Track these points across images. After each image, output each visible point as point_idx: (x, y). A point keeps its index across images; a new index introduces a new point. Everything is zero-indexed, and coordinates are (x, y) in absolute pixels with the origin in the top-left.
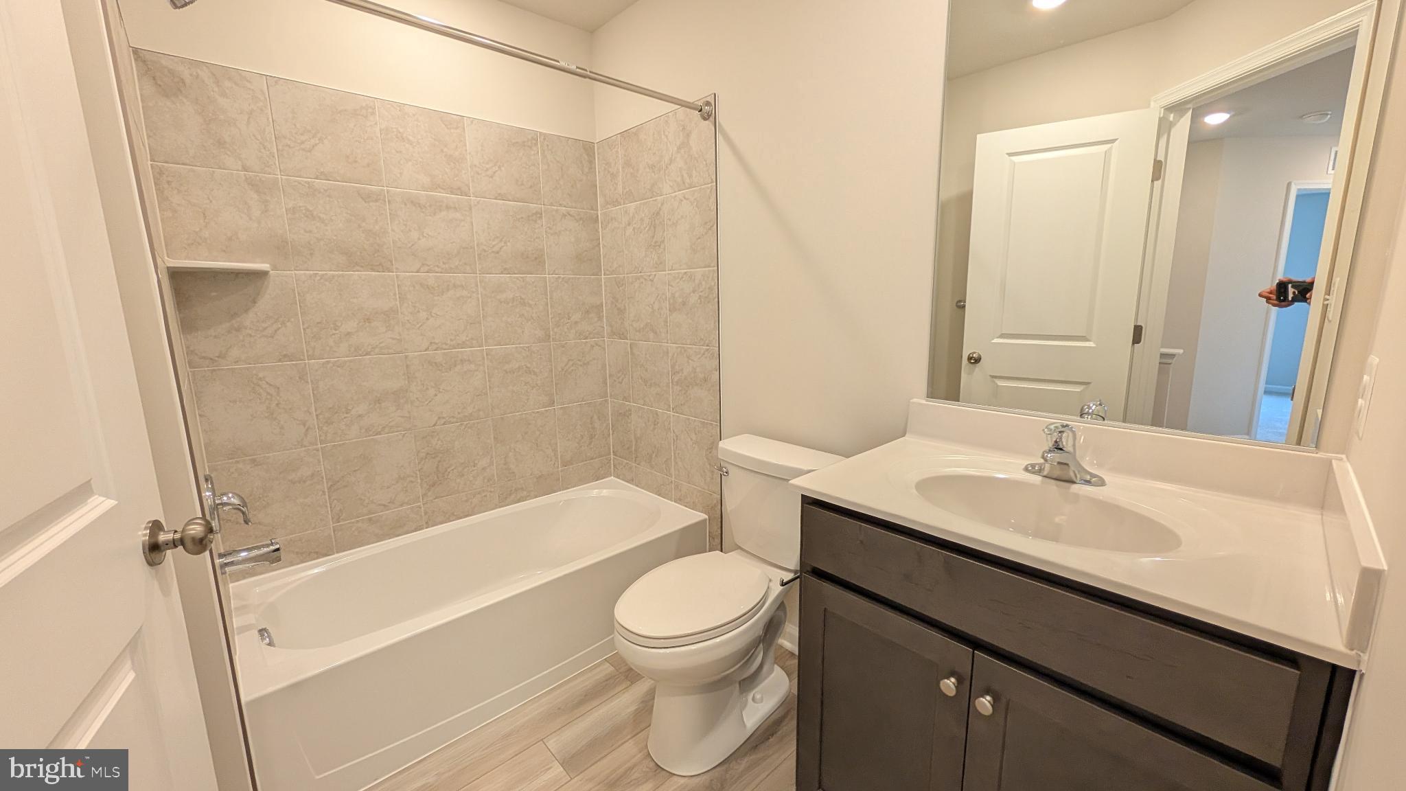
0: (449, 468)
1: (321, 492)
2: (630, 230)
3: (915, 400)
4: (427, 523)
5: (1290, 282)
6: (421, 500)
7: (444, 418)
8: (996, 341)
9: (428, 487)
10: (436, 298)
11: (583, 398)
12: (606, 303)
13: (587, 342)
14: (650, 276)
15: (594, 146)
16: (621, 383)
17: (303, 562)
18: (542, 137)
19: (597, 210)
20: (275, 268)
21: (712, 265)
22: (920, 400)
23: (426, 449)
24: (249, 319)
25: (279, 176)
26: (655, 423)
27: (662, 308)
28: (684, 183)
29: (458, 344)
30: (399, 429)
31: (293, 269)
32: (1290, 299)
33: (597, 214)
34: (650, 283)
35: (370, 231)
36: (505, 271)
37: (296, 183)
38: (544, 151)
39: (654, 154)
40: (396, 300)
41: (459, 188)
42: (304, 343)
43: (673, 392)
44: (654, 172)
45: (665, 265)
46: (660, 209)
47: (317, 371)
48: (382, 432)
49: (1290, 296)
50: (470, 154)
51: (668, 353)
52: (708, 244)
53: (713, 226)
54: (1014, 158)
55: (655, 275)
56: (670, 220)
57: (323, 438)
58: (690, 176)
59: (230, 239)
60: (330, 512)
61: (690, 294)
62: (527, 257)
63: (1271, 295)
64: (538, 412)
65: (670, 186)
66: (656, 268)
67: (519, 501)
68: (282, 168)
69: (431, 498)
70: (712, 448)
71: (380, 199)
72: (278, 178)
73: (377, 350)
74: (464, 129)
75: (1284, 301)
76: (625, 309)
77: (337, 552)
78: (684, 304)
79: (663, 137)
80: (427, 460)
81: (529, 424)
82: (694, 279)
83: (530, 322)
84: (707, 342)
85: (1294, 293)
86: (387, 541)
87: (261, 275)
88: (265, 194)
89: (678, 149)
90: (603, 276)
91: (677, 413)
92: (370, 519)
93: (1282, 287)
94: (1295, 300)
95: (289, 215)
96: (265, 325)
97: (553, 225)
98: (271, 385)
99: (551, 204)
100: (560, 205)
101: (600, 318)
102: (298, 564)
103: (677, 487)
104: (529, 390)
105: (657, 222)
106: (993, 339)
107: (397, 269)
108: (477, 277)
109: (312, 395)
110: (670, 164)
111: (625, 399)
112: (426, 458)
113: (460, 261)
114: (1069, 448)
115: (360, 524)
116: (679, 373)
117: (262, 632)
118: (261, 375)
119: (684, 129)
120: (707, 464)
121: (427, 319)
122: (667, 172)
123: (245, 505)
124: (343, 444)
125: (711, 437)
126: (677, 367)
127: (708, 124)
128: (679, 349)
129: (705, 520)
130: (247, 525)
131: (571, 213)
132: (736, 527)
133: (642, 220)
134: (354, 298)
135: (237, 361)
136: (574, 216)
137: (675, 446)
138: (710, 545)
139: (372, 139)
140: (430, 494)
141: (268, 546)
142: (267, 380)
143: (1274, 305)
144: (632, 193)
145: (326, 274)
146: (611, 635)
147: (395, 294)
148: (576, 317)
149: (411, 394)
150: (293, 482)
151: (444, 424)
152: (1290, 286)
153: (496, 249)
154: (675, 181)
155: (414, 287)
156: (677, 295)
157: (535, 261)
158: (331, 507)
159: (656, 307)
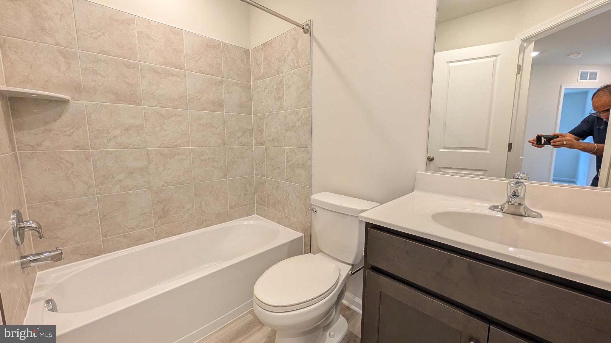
0: (169, 209)
1: (96, 221)
2: (266, 92)
3: (419, 172)
4: (157, 238)
5: (543, 136)
6: (154, 226)
7: (167, 183)
8: (441, 150)
9: (158, 219)
10: (165, 121)
11: (242, 175)
12: (254, 128)
13: (244, 147)
14: (276, 114)
15: (250, 51)
16: (261, 168)
17: (83, 259)
18: (224, 44)
19: (251, 83)
20: (73, 99)
21: (308, 106)
22: (421, 172)
23: (157, 199)
24: (56, 126)
25: (78, 50)
26: (278, 187)
27: (282, 130)
28: (294, 66)
29: (177, 145)
30: (143, 188)
31: (84, 100)
32: (543, 143)
33: (251, 84)
34: (276, 117)
35: (130, 83)
36: (203, 109)
37: (87, 55)
38: (224, 51)
39: (280, 53)
40: (143, 120)
41: (179, 66)
42: (89, 140)
43: (287, 171)
44: (279, 62)
45: (284, 108)
46: (282, 80)
47: (96, 155)
48: (133, 190)
49: (543, 142)
50: (185, 49)
51: (285, 151)
52: (306, 96)
53: (309, 85)
54: (450, 64)
55: (279, 113)
56: (286, 85)
57: (98, 191)
58: (298, 62)
59: (46, 81)
60: (101, 232)
61: (297, 121)
62: (214, 103)
63: (534, 142)
64: (218, 181)
65: (287, 68)
66: (279, 109)
67: (207, 226)
68: (79, 46)
69: (160, 225)
70: (306, 199)
71: (136, 68)
72: (77, 51)
73: (131, 146)
74: (183, 36)
75: (540, 144)
76: (264, 131)
77: (104, 254)
78: (293, 126)
79: (284, 44)
80: (158, 204)
81: (213, 187)
82: (299, 114)
83: (215, 136)
84: (305, 145)
85: (545, 141)
86: (134, 247)
87: (64, 102)
88: (69, 59)
89: (291, 49)
90: (253, 115)
91: (289, 182)
92: (124, 236)
93: (539, 138)
94: (545, 144)
95: (83, 72)
96: (65, 129)
97: (228, 88)
98: (68, 162)
99: (228, 78)
100: (232, 79)
101: (251, 136)
102: (81, 260)
103: (288, 220)
104: (214, 170)
105: (280, 86)
106: (440, 150)
107: (144, 104)
108: (188, 111)
109: (93, 168)
110: (287, 57)
111: (263, 175)
112: (157, 203)
113: (179, 102)
114: (521, 195)
115: (118, 239)
116: (290, 161)
117: (48, 302)
118: (62, 156)
119: (295, 39)
120: (304, 208)
121: (160, 131)
122: (285, 61)
123: (40, 227)
124: (110, 195)
125: (306, 194)
126: (289, 159)
127: (307, 35)
128: (290, 150)
129: (302, 236)
130: (41, 240)
131: (237, 83)
132: (319, 240)
133: (273, 86)
134: (119, 118)
135: (48, 148)
136: (239, 85)
137: (287, 199)
138: (305, 249)
139: (132, 36)
140: (159, 222)
141: (54, 251)
142: (66, 159)
143: (536, 147)
144: (268, 73)
145: (103, 104)
146: (252, 298)
147: (142, 117)
148: (239, 134)
149: (150, 170)
150: (79, 215)
151: (167, 186)
152: (543, 137)
153: (198, 98)
154: (290, 65)
155: (153, 114)
156: (290, 122)
157: (219, 105)
158: (101, 229)
159: (279, 129)
